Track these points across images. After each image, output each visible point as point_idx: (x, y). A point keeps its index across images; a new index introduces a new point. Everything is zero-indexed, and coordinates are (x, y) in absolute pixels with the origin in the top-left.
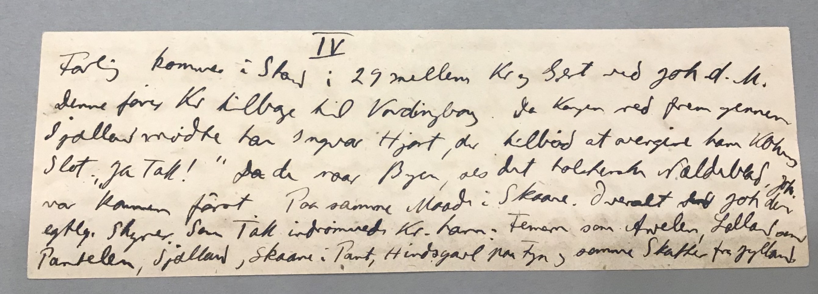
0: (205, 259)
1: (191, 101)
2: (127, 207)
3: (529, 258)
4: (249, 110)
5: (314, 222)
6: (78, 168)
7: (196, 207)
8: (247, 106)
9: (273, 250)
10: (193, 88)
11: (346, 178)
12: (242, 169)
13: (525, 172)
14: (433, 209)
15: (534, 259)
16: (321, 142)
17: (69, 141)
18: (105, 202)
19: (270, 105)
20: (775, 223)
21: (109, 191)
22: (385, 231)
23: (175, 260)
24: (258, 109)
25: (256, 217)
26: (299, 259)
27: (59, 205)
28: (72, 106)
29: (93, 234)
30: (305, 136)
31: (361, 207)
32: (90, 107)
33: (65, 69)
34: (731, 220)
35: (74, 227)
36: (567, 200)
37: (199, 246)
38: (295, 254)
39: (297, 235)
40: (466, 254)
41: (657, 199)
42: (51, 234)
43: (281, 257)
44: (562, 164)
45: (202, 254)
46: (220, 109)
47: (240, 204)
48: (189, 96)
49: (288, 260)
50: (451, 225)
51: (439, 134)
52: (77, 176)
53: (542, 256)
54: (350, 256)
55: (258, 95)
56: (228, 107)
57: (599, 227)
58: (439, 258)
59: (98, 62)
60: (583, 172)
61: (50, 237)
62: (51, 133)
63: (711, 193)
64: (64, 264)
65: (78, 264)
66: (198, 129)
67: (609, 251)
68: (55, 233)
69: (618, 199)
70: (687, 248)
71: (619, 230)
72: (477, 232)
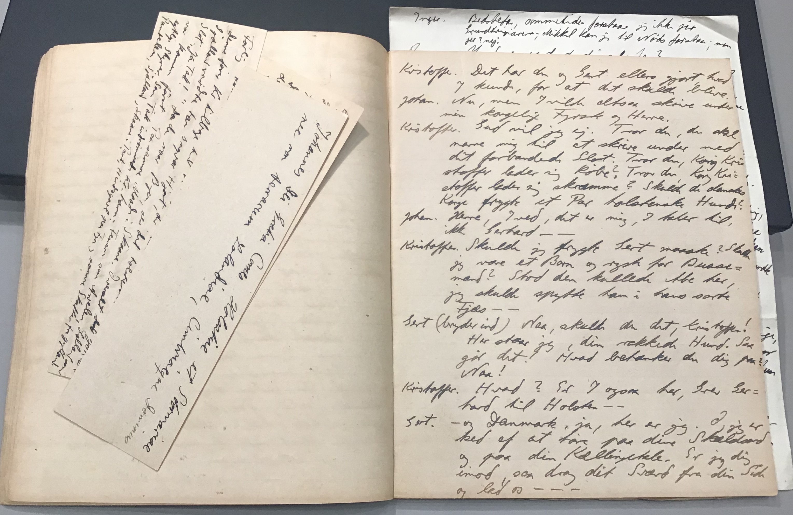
0: (144, 88)
1: (215, 92)
2: (176, 57)
3: (97, 235)
4: (203, 118)
5: (144, 139)
6: (200, 38)
7: (167, 87)
8: (205, 118)
9: (138, 118)
10: (221, 94)
11: (159, 157)
12: (177, 111)
13: (135, 244)
14: (132, 196)
15: (96, 237)
16: (179, 150)
17: (213, 35)
18: (182, 48)
19: (203, 128)
20: (72, 361)
21: (185, 50)
22: (130, 170)
23: (147, 75)
24: (202, 123)
25: (154, 113)
26: (131, 129)
27: (186, 28)
28: (229, 39)
29: (169, 41)
30: (184, 142)
31: (144, 162)
32: (225, 47)
33: (246, 38)
34: (80, 339)
35: (175, 34)
36: (116, 260)
37: (150, 86)
38: (133, 128)
39: (141, 130)
40: (108, 206)
41: (102, 304)
42: (175, 23)
43: (134, 121)
44: (133, 263)
45: (146, 87)
46: (208, 105)
47: (162, 107)
48: (218, 92)
49: (132, 124)
50: (123, 202)
51: (166, 206)
52: (196, 37)
53: (95, 241)
54: (124, 152)
55: (209, 124)
56: (208, 109)
57: (99, 272)
58: (110, 193)
59: (246, 53)
60: (126, 273)
61: (173, 23)
62: (218, 28)
63: (96, 333)
64: (161, 28)
65: (159, 34)
66: (202, 94)
67: (87, 274)
68: (174, 25)
69: (108, 286)
70: (76, 313)
71: (95, 282)
72: (116, 213)
